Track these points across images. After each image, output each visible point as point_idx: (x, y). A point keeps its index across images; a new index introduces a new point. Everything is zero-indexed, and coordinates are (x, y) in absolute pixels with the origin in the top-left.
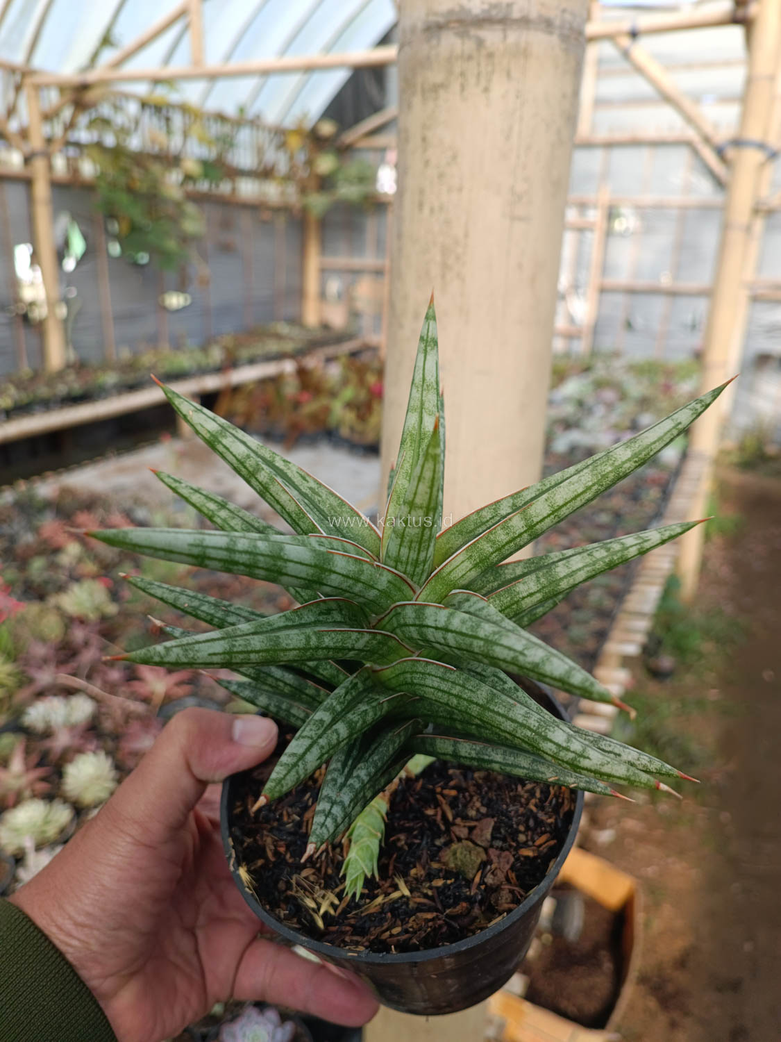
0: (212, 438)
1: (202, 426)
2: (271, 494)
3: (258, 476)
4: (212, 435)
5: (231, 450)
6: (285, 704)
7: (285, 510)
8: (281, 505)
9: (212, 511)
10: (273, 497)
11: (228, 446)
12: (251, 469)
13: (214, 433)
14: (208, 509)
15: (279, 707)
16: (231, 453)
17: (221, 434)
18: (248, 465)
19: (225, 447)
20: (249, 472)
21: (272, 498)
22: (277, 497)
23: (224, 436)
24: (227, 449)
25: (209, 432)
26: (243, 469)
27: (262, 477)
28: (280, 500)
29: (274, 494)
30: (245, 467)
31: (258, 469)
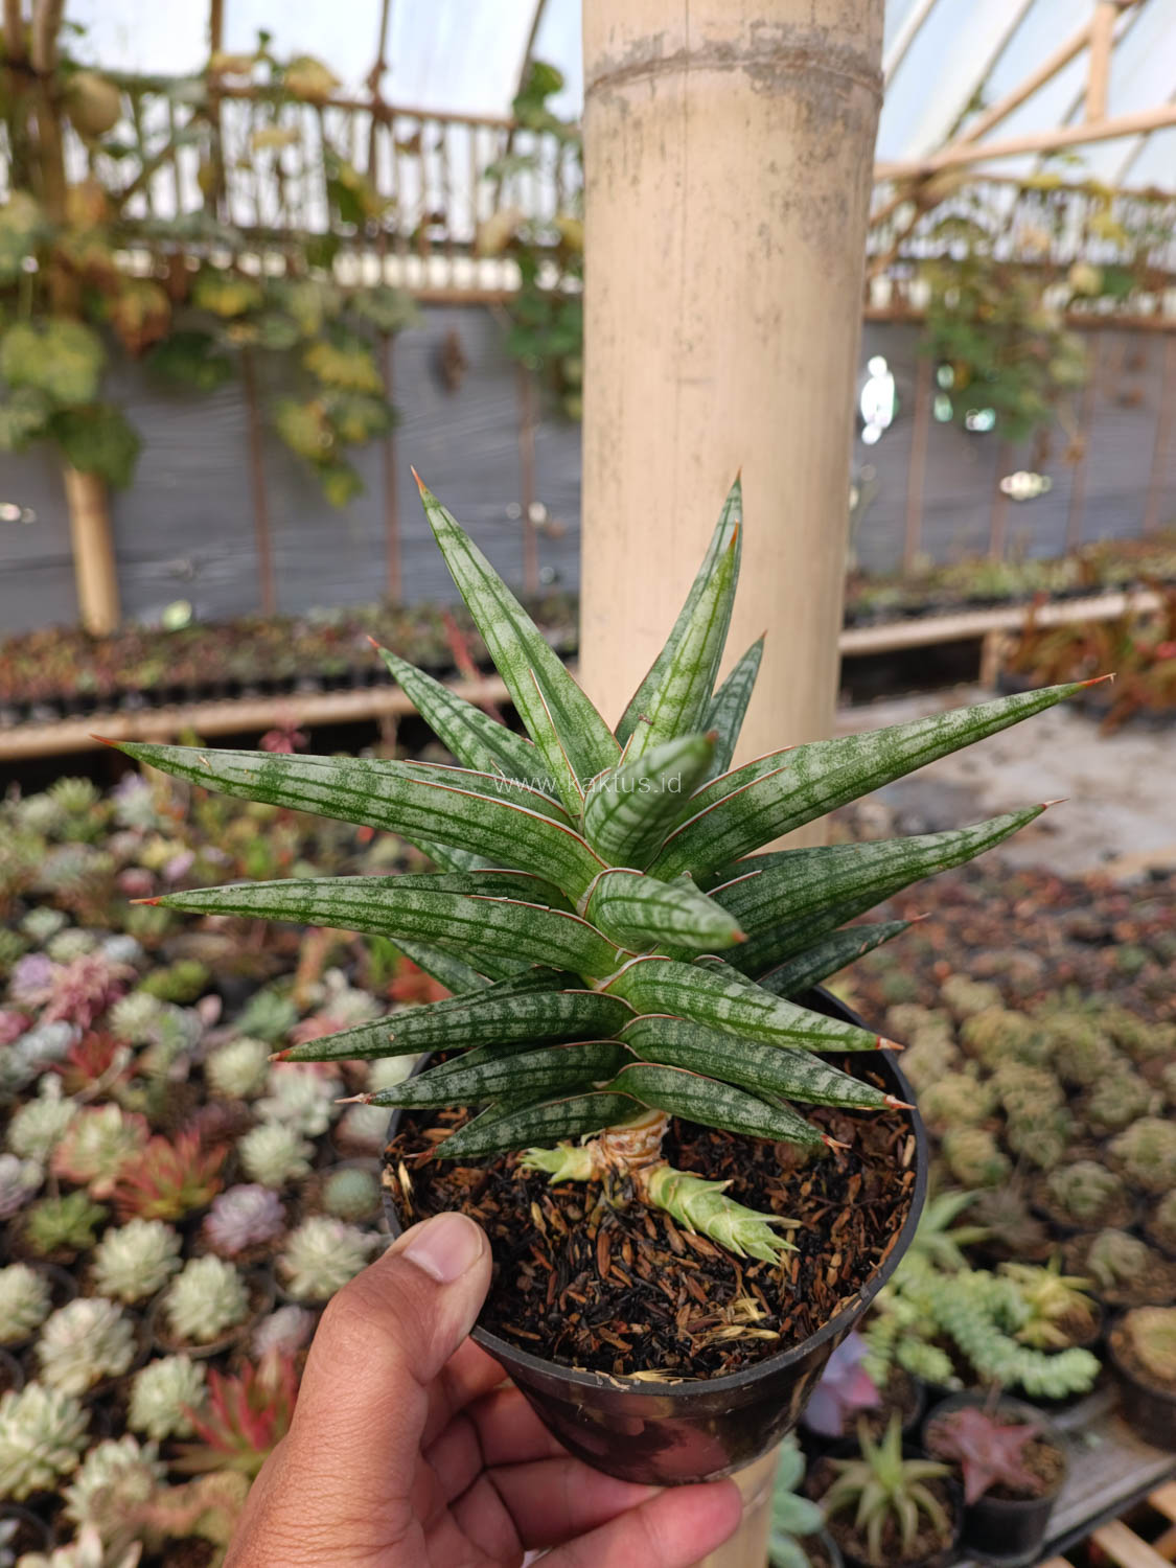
0: (266, 779)
1: (236, 769)
2: (413, 807)
3: (380, 792)
4: (263, 774)
5: (311, 778)
6: (533, 1116)
7: (446, 815)
8: (436, 813)
9: (305, 899)
10: (419, 808)
11: (302, 776)
12: (361, 789)
13: (265, 769)
14: (295, 899)
15: (528, 1126)
16: (315, 783)
17: (276, 765)
18: (353, 786)
19: (297, 779)
20: (361, 794)
21: (417, 811)
22: (425, 805)
23: (285, 766)
24: (304, 780)
25: (255, 772)
26: (347, 796)
27: (387, 789)
28: (432, 807)
29: (418, 803)
30: (349, 791)
31: (374, 782)
